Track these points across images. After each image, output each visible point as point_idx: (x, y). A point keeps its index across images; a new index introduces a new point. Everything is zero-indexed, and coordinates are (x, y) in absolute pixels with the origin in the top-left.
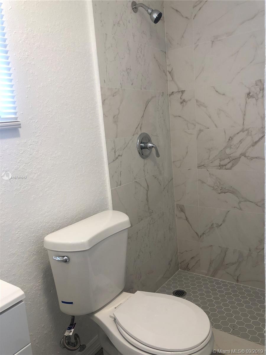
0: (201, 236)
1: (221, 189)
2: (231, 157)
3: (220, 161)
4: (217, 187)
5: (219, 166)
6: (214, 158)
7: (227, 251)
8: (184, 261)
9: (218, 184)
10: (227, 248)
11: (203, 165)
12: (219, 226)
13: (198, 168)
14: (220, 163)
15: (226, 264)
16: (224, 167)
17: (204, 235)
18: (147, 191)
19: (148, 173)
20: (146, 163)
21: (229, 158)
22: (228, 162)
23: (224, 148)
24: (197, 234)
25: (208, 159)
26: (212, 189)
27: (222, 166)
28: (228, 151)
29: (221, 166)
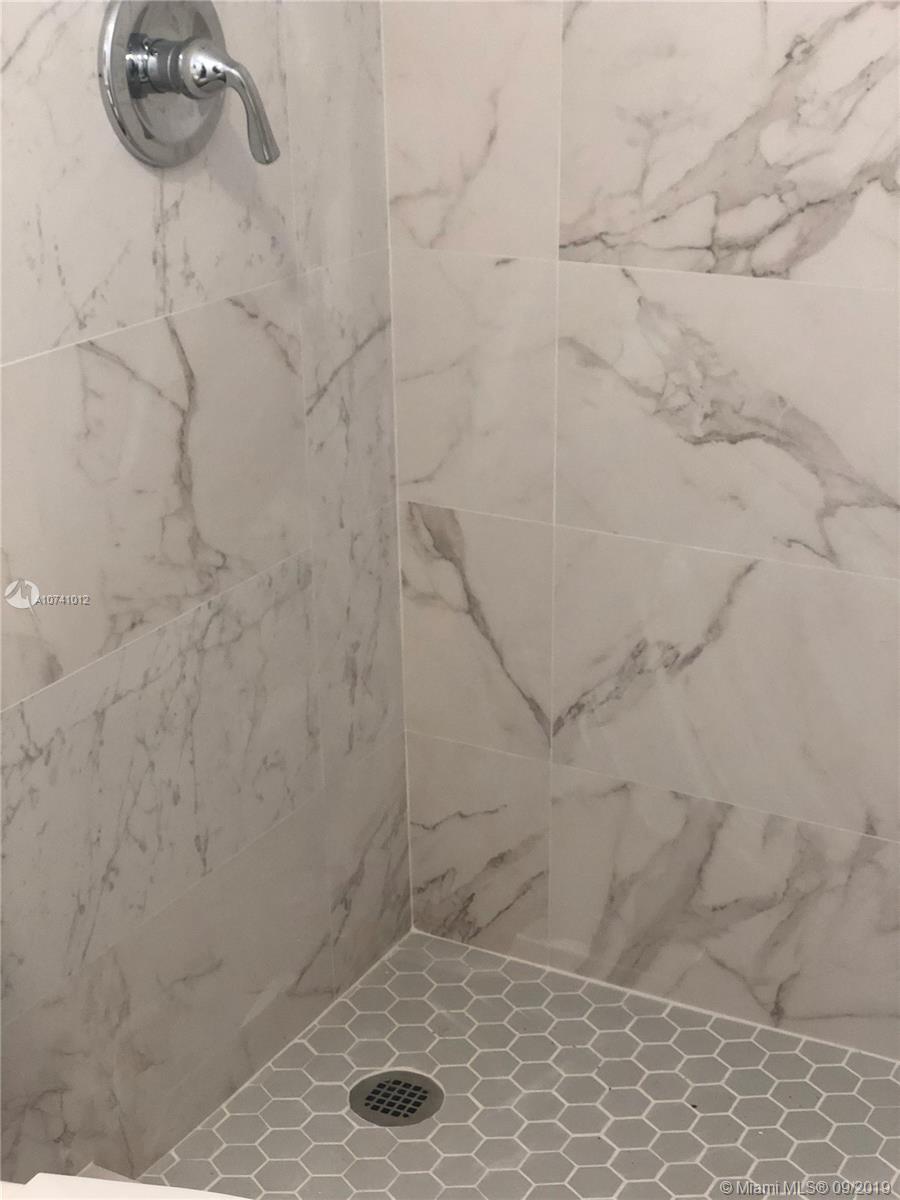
0: (560, 723)
1: (708, 409)
2: (794, 187)
3: (717, 212)
4: (680, 399)
5: (709, 248)
6: (674, 188)
7: (720, 825)
8: (443, 877)
9: (696, 374)
10: (726, 809)
11: (598, 237)
12: (681, 661)
13: (562, 257)
14: (714, 230)
15: (714, 909)
16: (742, 257)
17: (583, 719)
18: (183, 413)
19: (190, 276)
20: (176, 205)
21: (778, 191)
22: (771, 221)
23: (748, 119)
24: (536, 708)
25: (638, 192)
26: (650, 404)
27: (725, 253)
28: (776, 142)
29: (720, 251)
